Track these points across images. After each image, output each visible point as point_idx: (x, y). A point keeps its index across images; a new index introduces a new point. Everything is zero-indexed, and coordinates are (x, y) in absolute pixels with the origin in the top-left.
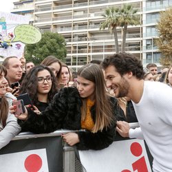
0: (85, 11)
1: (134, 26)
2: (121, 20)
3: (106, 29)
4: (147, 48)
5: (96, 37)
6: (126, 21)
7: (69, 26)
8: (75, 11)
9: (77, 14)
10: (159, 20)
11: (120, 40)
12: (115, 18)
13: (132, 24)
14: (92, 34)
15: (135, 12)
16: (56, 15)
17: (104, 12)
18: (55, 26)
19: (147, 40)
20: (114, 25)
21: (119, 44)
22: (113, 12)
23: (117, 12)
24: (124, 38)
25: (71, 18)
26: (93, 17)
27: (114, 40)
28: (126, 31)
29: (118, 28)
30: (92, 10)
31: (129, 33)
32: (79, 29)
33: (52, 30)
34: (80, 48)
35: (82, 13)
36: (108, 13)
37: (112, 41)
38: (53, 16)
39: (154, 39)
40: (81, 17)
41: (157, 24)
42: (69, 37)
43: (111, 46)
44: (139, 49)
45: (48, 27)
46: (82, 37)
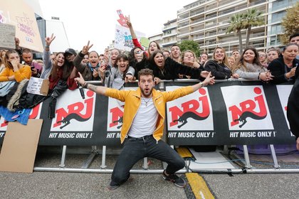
0: (214, 21)
1: (258, 27)
2: (245, 23)
3: (232, 32)
4: (271, 44)
5: (223, 40)
6: (251, 23)
7: (202, 34)
8: (207, 23)
9: (209, 24)
10: (285, 17)
11: (244, 40)
12: (240, 22)
13: (256, 25)
14: (220, 38)
15: (259, 14)
16: (192, 28)
17: (230, 19)
18: (192, 36)
19: (272, 37)
20: (239, 29)
21: (243, 43)
22: (237, 18)
23: (241, 17)
24: (248, 37)
25: (203, 28)
26: (221, 24)
27: (238, 41)
28: (250, 32)
29: (242, 30)
30: (220, 20)
31: (254, 33)
32: (210, 35)
33: (190, 39)
34: (210, 49)
35: (212, 23)
36: (233, 19)
37: (236, 42)
38: (190, 29)
39: (278, 36)
40: (211, 26)
41: (283, 21)
42: (202, 42)
43: (236, 46)
44: (263, 46)
45: (187, 37)
46: (212, 41)
